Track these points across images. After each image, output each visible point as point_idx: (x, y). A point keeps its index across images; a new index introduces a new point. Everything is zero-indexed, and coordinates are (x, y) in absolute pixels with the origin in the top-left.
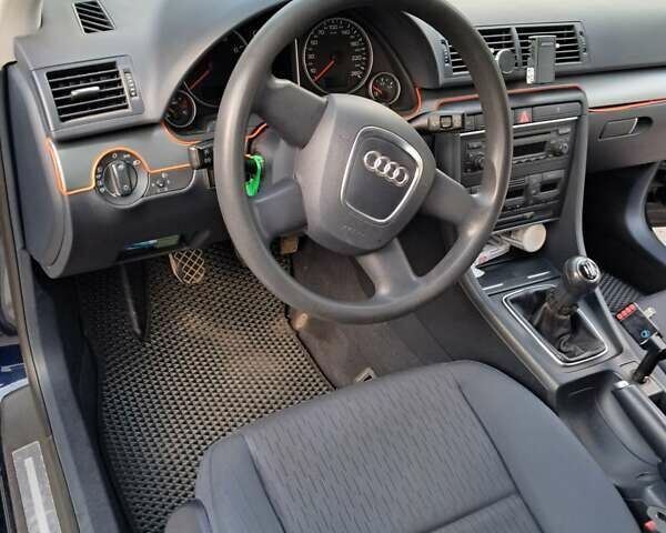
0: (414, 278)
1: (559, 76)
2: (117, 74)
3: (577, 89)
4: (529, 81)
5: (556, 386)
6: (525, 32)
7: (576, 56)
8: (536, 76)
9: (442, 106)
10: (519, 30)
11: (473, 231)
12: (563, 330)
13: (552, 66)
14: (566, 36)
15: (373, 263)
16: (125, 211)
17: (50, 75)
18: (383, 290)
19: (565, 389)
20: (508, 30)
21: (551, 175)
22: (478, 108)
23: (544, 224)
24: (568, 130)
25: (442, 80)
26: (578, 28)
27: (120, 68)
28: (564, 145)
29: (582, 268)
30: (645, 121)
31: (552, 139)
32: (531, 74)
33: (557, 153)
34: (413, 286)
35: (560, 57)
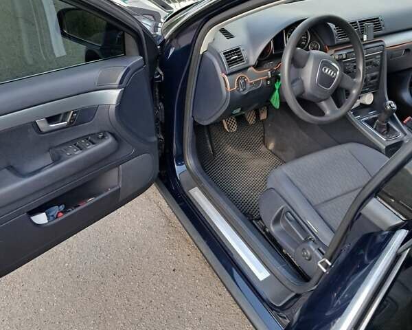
0: (337, 108)
1: (376, 37)
2: (240, 51)
3: (381, 41)
4: (365, 40)
5: (384, 147)
6: (362, 22)
7: (380, 29)
8: (367, 37)
9: (336, 51)
10: (359, 22)
11: (354, 92)
12: (384, 129)
13: (372, 33)
14: (376, 21)
15: (323, 104)
16: (245, 95)
17: (224, 54)
18: (328, 112)
19: (388, 148)
20: (355, 22)
21: (374, 74)
22: (353, 50)
23: (373, 93)
24: (379, 56)
25: (336, 42)
26: (380, 18)
27: (241, 49)
28: (378, 62)
29: (390, 105)
30: (407, 50)
31: (374, 60)
32: (365, 37)
33: (376, 65)
34: (337, 111)
35: (375, 30)
